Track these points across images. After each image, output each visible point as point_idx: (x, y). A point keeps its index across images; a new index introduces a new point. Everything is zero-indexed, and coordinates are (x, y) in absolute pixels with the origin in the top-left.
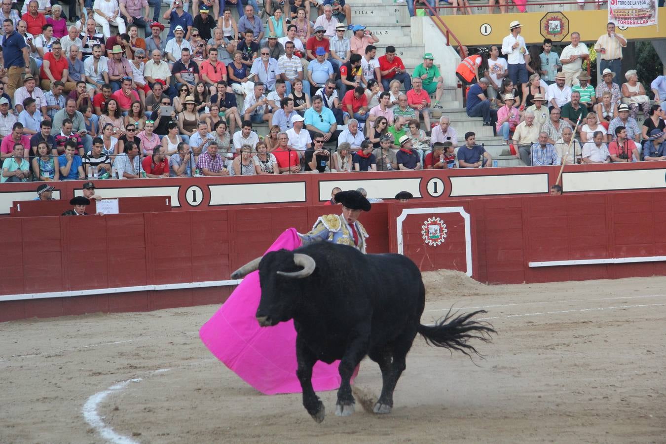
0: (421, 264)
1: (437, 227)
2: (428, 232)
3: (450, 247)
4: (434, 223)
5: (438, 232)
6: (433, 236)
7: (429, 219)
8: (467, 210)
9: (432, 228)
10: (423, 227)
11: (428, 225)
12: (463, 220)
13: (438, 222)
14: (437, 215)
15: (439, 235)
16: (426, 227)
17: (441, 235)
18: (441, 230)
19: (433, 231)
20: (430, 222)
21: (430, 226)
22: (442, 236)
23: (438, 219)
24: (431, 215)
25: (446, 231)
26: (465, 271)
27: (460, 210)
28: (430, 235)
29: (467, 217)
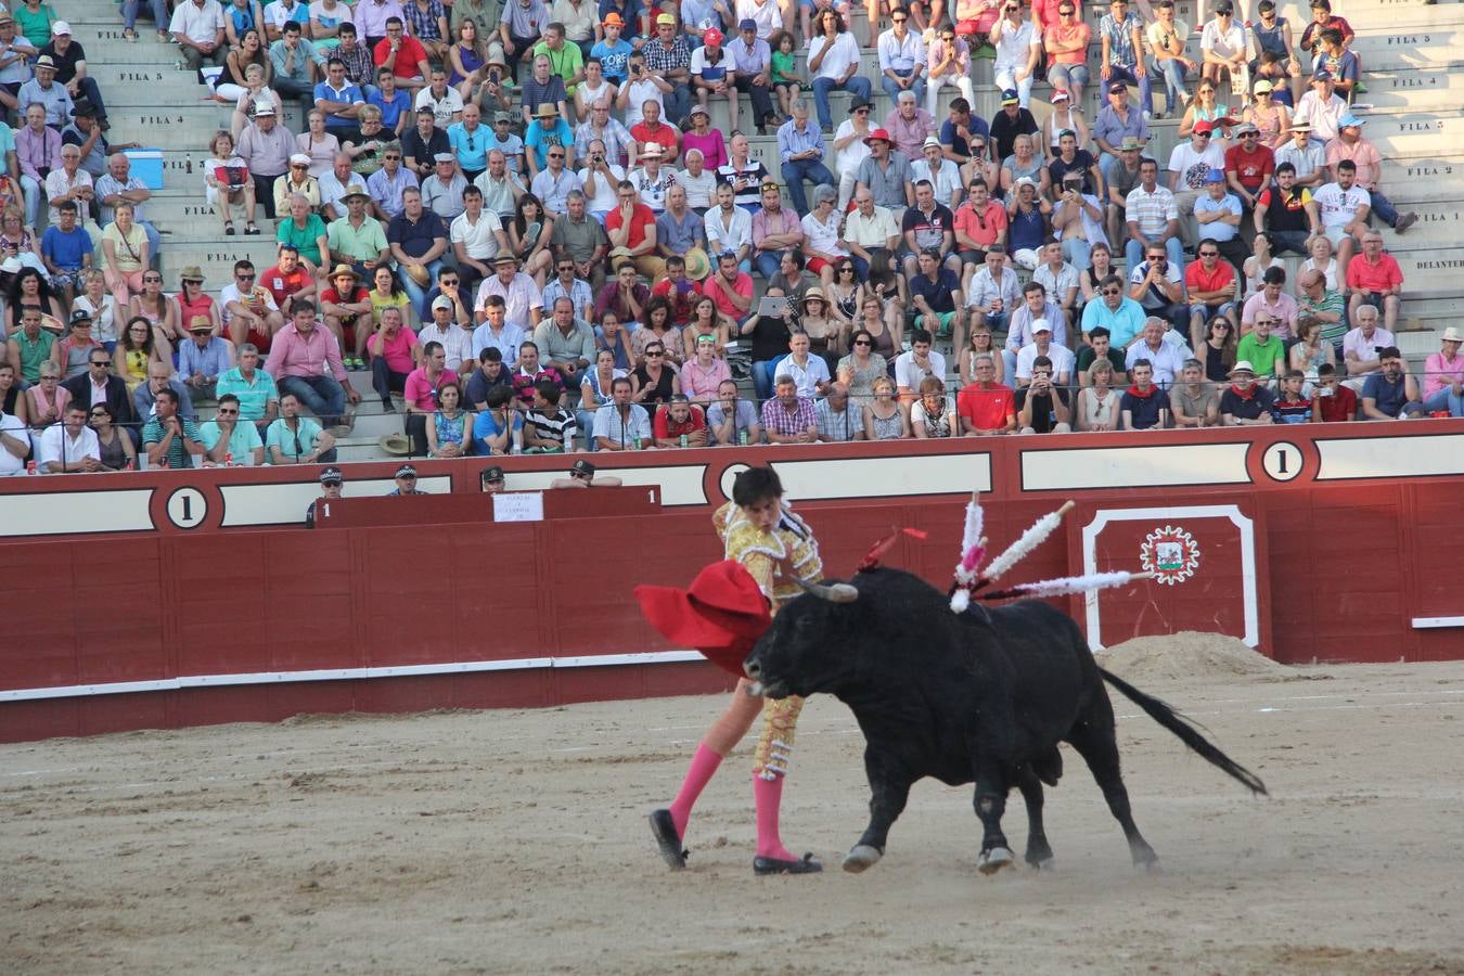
0: (1139, 621)
1: (1177, 547)
2: (1154, 556)
3: (1207, 587)
4: (1171, 539)
5: (1179, 556)
6: (1167, 565)
7: (1158, 531)
8: (1245, 512)
9: (1165, 550)
10: (1144, 546)
11: (1155, 542)
12: (1236, 531)
13: (1179, 536)
14: (1174, 523)
15: (1180, 561)
16: (1151, 546)
17: (1185, 563)
18: (1186, 553)
19: (1167, 555)
20: (1159, 537)
21: (1159, 545)
22: (1189, 564)
23: (1179, 530)
24: (1162, 523)
25: (1197, 554)
26: (1242, 635)
27: (1231, 512)
28: (1159, 563)
29: (1246, 526)
